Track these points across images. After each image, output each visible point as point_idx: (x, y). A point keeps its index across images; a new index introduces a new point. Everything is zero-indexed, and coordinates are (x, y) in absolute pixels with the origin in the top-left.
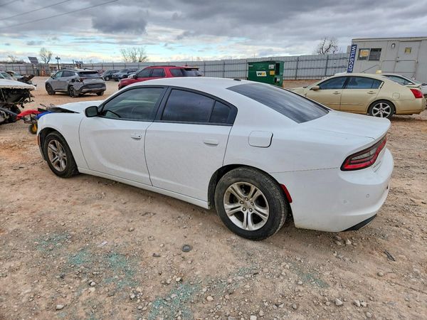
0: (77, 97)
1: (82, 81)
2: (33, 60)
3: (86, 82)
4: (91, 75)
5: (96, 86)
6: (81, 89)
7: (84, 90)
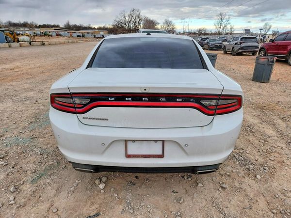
0: (235, 55)
1: (240, 44)
2: (247, 31)
3: (243, 45)
4: (248, 40)
5: (251, 48)
6: (238, 50)
7: (241, 51)
